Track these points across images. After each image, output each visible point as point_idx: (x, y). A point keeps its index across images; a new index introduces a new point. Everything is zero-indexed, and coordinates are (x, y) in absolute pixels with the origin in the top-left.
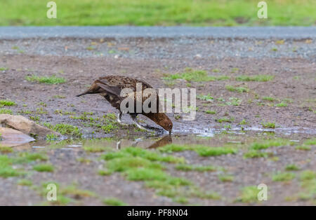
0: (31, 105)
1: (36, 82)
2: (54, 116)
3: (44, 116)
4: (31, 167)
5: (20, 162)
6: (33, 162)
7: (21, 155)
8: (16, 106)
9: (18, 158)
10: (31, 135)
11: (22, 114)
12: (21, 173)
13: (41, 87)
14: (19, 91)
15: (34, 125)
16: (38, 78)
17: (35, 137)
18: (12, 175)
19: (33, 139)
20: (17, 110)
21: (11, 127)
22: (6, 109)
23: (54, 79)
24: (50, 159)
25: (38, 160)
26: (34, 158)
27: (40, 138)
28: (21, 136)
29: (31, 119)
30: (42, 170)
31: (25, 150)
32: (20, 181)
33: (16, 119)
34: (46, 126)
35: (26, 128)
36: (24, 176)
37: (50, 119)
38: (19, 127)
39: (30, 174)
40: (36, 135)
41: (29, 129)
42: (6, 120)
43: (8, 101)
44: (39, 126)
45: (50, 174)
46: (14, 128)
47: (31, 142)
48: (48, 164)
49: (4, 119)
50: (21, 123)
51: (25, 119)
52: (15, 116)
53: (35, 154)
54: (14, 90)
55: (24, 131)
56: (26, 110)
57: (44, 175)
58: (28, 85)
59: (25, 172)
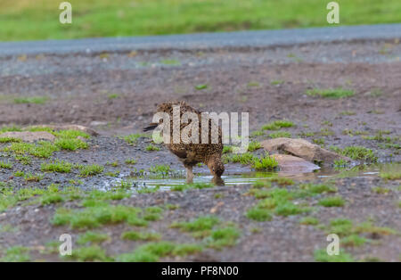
0: (313, 125)
1: (318, 97)
2: (342, 137)
3: (330, 137)
4: (316, 202)
5: (302, 196)
6: (318, 195)
7: (303, 188)
8: (296, 127)
9: (300, 191)
10: (315, 162)
11: (303, 136)
12: (304, 209)
13: (325, 102)
14: (297, 109)
15: (318, 150)
16: (321, 92)
17: (319, 164)
18: (294, 212)
19: (318, 167)
20: (296, 132)
21: (290, 153)
22: (283, 131)
23: (340, 91)
24: (339, 191)
25: (324, 193)
26: (319, 191)
27: (327, 165)
28: (305, 165)
29: (314, 142)
30: (329, 206)
31: (307, 181)
32: (303, 219)
33: (296, 144)
34: (333, 150)
35: (309, 153)
36: (308, 214)
37: (337, 142)
38: (300, 153)
39: (315, 210)
40: (322, 161)
41: (312, 154)
42: (283, 145)
43: (285, 121)
44: (324, 150)
45: (339, 209)
46: (293, 155)
47: (315, 171)
48: (337, 197)
49: (281, 143)
50: (301, 148)
51: (308, 144)
52: (296, 140)
53: (320, 185)
54: (291, 107)
55: (306, 158)
56: (307, 132)
57: (333, 210)
58: (309, 102)
59: (309, 208)
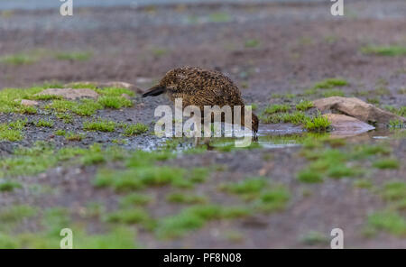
0: (368, 84)
1: (373, 54)
2: (398, 96)
3: (385, 97)
4: (369, 163)
5: (356, 158)
6: (373, 157)
7: (357, 149)
8: (349, 86)
9: (354, 153)
10: (370, 122)
11: (357, 95)
12: (358, 171)
13: (380, 60)
14: (352, 67)
15: (373, 110)
16: (375, 48)
17: (374, 124)
18: (347, 174)
19: (372, 128)
20: (350, 90)
21: (343, 113)
22: (336, 90)
23: (395, 49)
24: (395, 153)
25: (379, 154)
26: (374, 152)
27: (381, 125)
28: (357, 125)
29: (368, 101)
30: (384, 167)
31: (362, 142)
32: (357, 182)
33: (350, 103)
34: (388, 110)
35: (362, 113)
36: (361, 176)
37: (392, 101)
38: (354, 112)
39: (369, 173)
40: (377, 121)
41: (366, 114)
42: (336, 105)
43: (338, 79)
44: (379, 110)
45: (394, 172)
46: (347, 114)
47: (370, 131)
48: (392, 159)
49: (333, 103)
50: (355, 107)
51: (363, 103)
52: (349, 99)
53: (374, 147)
54: (345, 65)
55: (360, 118)
56: (361, 91)
57: (388, 173)
58: (364, 59)
59: (363, 170)
